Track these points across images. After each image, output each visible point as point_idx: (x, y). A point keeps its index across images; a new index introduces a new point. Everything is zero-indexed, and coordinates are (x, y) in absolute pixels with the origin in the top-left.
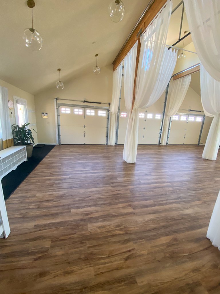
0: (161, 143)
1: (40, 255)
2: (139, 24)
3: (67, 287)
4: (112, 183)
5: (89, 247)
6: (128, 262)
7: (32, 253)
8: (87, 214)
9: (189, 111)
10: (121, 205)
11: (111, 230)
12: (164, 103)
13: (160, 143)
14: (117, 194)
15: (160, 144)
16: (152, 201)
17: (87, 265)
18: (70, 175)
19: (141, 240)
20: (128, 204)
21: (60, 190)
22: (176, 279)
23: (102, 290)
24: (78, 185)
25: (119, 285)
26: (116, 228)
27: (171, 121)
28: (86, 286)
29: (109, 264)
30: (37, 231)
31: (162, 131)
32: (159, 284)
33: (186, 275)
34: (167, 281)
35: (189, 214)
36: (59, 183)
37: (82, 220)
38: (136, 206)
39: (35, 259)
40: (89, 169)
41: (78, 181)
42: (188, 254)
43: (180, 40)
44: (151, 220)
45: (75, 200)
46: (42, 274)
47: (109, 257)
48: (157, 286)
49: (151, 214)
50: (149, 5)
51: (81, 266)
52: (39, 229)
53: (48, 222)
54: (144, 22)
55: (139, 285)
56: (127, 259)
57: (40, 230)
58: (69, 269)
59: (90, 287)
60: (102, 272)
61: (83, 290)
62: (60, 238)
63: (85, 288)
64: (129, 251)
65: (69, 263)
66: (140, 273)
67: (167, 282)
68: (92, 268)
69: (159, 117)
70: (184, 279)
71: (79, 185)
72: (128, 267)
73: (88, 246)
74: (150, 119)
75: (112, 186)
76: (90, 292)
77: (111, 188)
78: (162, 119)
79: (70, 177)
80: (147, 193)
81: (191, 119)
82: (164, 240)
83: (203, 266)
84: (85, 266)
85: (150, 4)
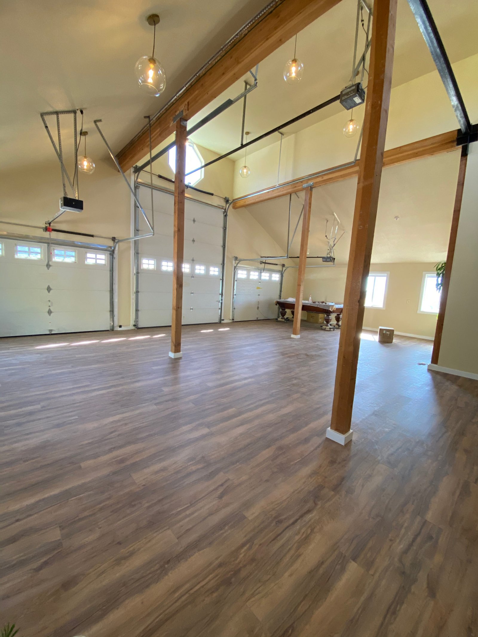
0: (223, 320)
1: (44, 559)
2: (177, 100)
3: (133, 577)
4: (155, 399)
5: (149, 507)
6: (225, 498)
7: (22, 563)
8: (122, 461)
9: (261, 263)
10: (185, 428)
11: (181, 468)
12: (222, 246)
13: (222, 318)
14: (172, 414)
15: (222, 322)
16: (234, 409)
17: (156, 532)
18: (42, 404)
19: (234, 466)
20: (197, 423)
21: (28, 436)
22: (294, 492)
23: (199, 550)
24: (74, 418)
25: (222, 532)
26: (189, 464)
27: (236, 279)
28: (169, 559)
29: (196, 514)
30: (12, 524)
31: (223, 296)
32: (276, 506)
33: (304, 483)
34: (284, 498)
35: (289, 413)
36: (19, 424)
37: (115, 473)
38: (211, 422)
39: (34, 569)
40: (89, 384)
41: (71, 410)
42: (299, 460)
43: (243, 146)
44: (241, 434)
45: (82, 445)
46: (67, 585)
47: (192, 505)
48: (274, 509)
49: (238, 426)
50: (196, 77)
51: (145, 538)
52: (14, 519)
53: (31, 501)
54: (187, 101)
55: (250, 519)
56: (221, 497)
57: (18, 521)
58: (124, 551)
59: (176, 556)
60: (186, 529)
61: (166, 566)
62: (78, 516)
63: (168, 562)
64: (222, 485)
65: (119, 543)
66: (247, 505)
67: (285, 500)
68: (169, 532)
69: (215, 271)
70: (303, 489)
71: (77, 417)
72: (227, 505)
73: (147, 505)
74: (200, 276)
75: (156, 404)
76: (179, 562)
77: (155, 407)
78: (221, 276)
79: (42, 407)
80: (224, 399)
81: (265, 276)
82: (267, 453)
83: (320, 467)
84: (155, 535)
85: (197, 75)
